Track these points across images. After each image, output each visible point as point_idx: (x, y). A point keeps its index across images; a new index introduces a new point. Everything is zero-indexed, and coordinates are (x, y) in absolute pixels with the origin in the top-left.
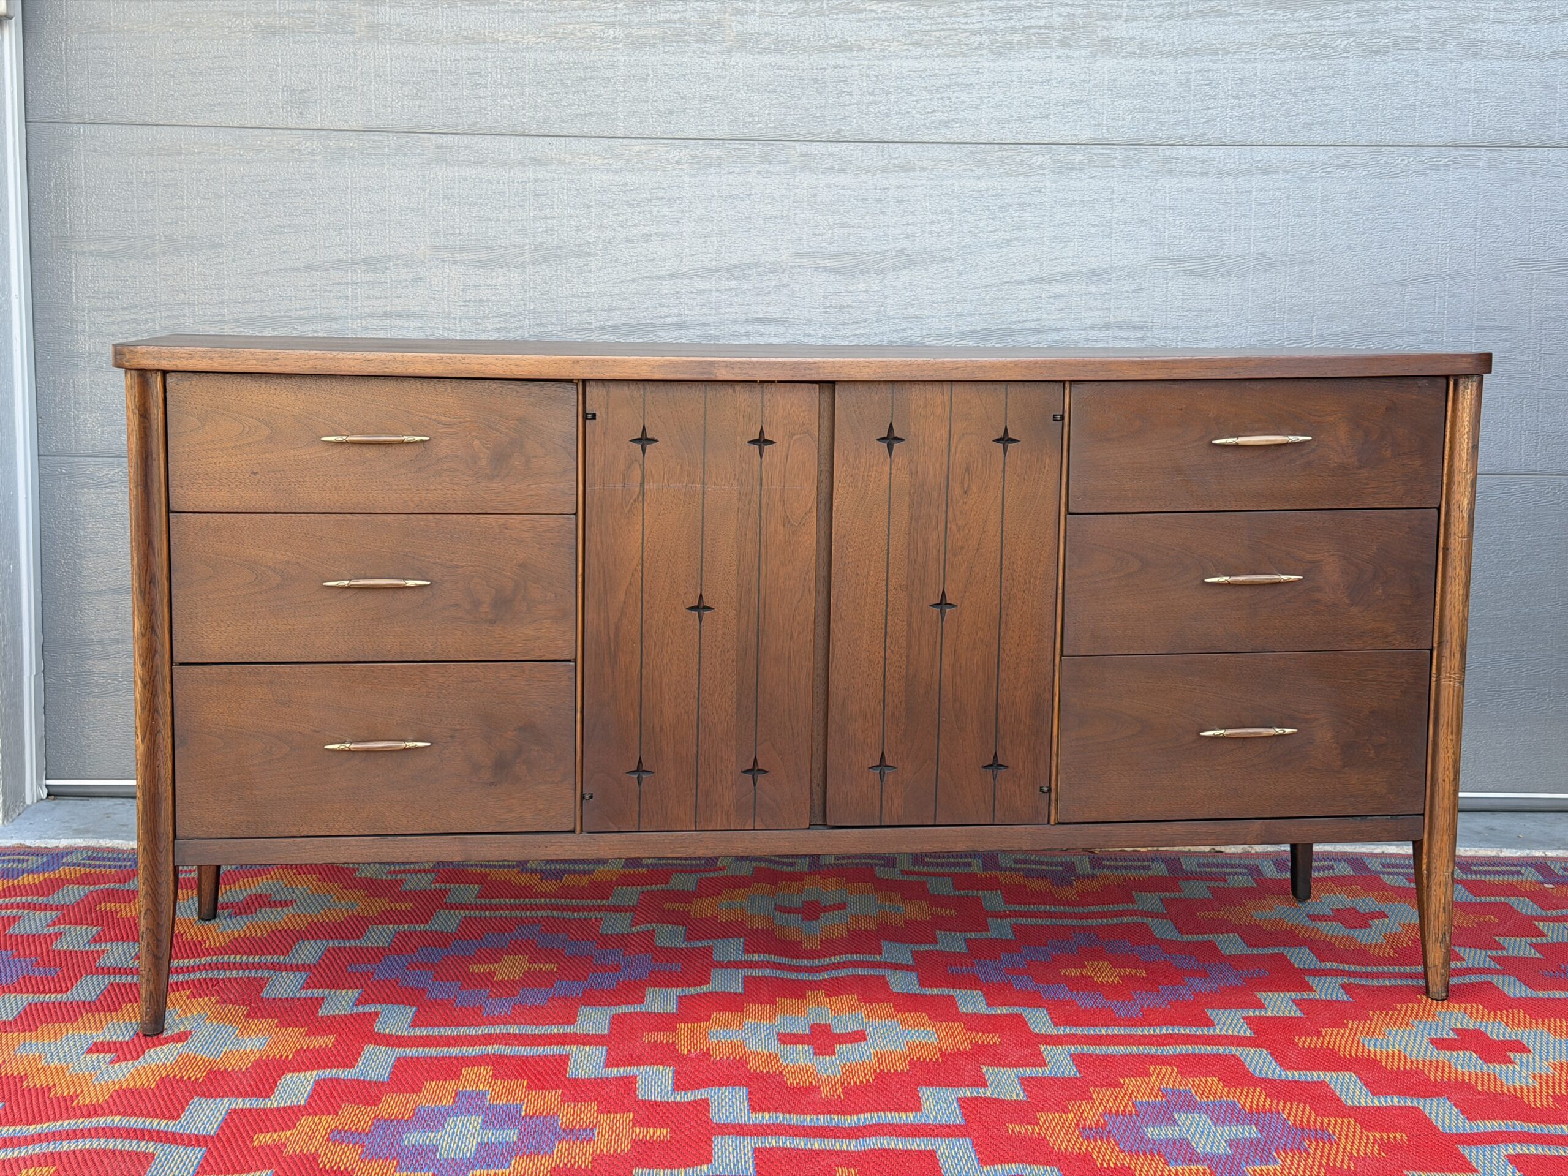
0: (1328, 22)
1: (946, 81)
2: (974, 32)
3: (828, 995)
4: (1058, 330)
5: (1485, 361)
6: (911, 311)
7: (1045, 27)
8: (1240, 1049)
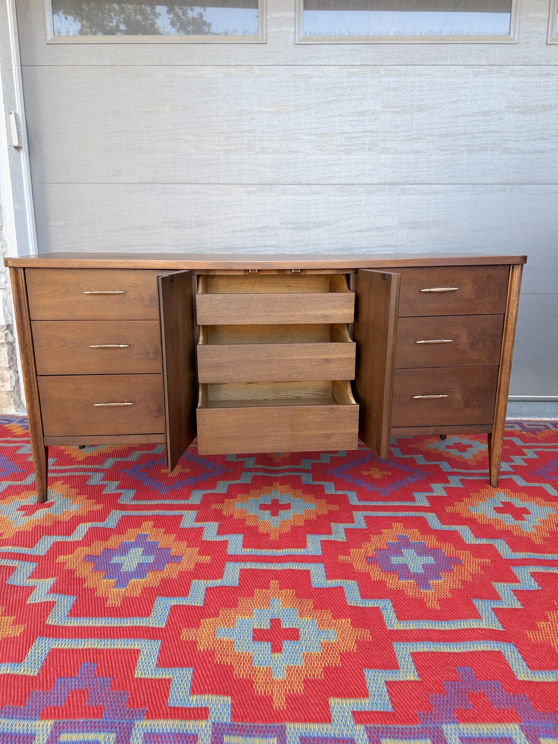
0: (458, 142)
1: (330, 163)
2: (339, 146)
3: (280, 485)
4: (366, 248)
5: (524, 259)
6: (318, 242)
7: (363, 144)
8: (426, 513)
